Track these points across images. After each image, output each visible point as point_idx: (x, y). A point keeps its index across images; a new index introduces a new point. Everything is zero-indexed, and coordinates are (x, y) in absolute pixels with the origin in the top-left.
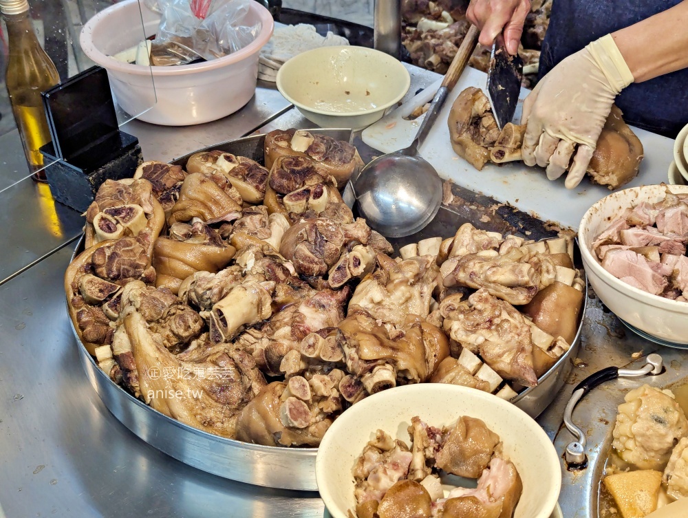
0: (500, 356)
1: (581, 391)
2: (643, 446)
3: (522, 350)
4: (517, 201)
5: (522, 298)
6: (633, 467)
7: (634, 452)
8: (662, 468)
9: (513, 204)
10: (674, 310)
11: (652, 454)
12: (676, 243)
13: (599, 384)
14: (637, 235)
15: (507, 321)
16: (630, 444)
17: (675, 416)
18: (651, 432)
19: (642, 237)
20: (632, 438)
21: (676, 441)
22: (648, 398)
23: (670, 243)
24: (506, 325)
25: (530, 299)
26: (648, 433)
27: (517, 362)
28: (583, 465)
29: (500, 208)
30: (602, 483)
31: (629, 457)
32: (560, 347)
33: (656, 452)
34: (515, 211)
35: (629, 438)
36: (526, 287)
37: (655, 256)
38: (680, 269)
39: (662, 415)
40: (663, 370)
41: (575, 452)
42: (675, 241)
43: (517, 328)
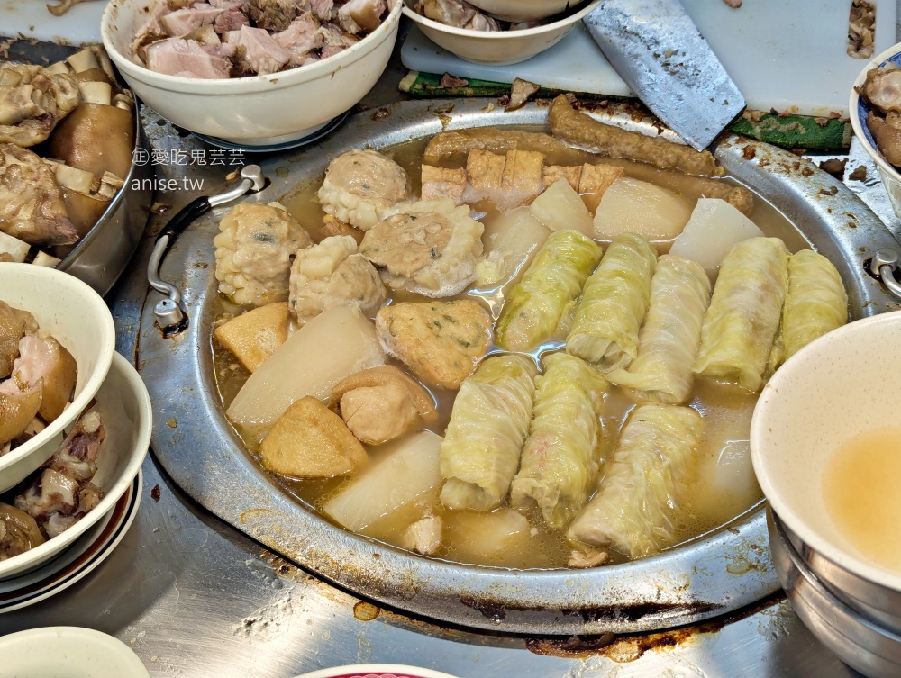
0: (15, 214)
1: (165, 239)
2: (255, 278)
3: (45, 197)
4: (32, 28)
5: (35, 134)
6: (250, 307)
7: (247, 290)
8: (285, 297)
9: (28, 34)
10: (241, 91)
11: (270, 284)
12: (233, 13)
13: (188, 224)
14: (183, 18)
15: (15, 166)
16: (239, 281)
17: (283, 228)
18: (258, 256)
19: (190, 19)
20: (239, 273)
21: (293, 256)
22: (245, 216)
23: (226, 15)
24: (15, 173)
25: (48, 133)
26: (255, 259)
27: (41, 215)
28: (183, 325)
29: (12, 45)
30: (213, 339)
31: (242, 298)
32: (108, 185)
33: (273, 279)
34: (34, 43)
35: (235, 274)
36: (36, 118)
37: (211, 37)
38: (245, 44)
39: (266, 230)
40: (267, 183)
41: (165, 311)
42: (230, 10)
43: (32, 171)
